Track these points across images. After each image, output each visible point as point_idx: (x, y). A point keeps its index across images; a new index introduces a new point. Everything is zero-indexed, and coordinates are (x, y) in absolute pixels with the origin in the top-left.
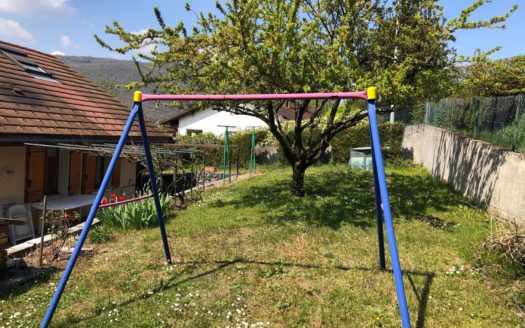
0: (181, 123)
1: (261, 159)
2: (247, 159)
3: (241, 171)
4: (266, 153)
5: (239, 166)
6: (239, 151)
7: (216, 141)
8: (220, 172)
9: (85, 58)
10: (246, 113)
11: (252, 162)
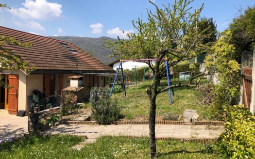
0: (114, 66)
1: (147, 78)
2: (142, 78)
3: (140, 82)
4: (149, 75)
5: (140, 80)
6: (139, 75)
7: (130, 72)
8: (132, 83)
9: (66, 37)
10: (141, 61)
11: (144, 79)
